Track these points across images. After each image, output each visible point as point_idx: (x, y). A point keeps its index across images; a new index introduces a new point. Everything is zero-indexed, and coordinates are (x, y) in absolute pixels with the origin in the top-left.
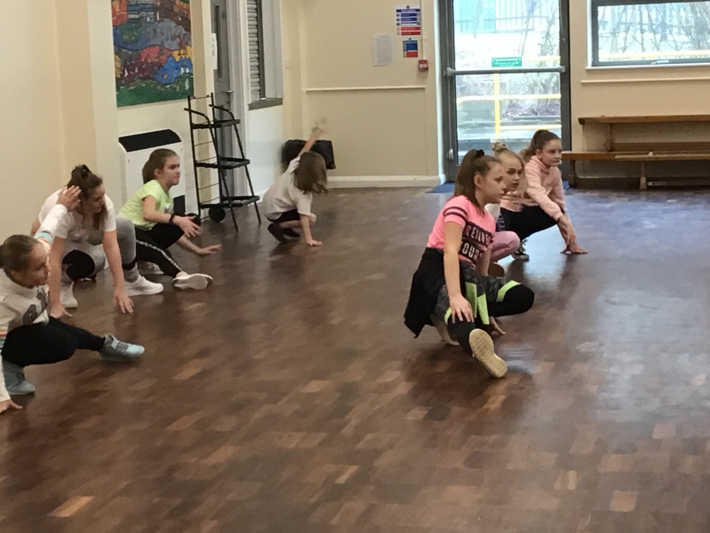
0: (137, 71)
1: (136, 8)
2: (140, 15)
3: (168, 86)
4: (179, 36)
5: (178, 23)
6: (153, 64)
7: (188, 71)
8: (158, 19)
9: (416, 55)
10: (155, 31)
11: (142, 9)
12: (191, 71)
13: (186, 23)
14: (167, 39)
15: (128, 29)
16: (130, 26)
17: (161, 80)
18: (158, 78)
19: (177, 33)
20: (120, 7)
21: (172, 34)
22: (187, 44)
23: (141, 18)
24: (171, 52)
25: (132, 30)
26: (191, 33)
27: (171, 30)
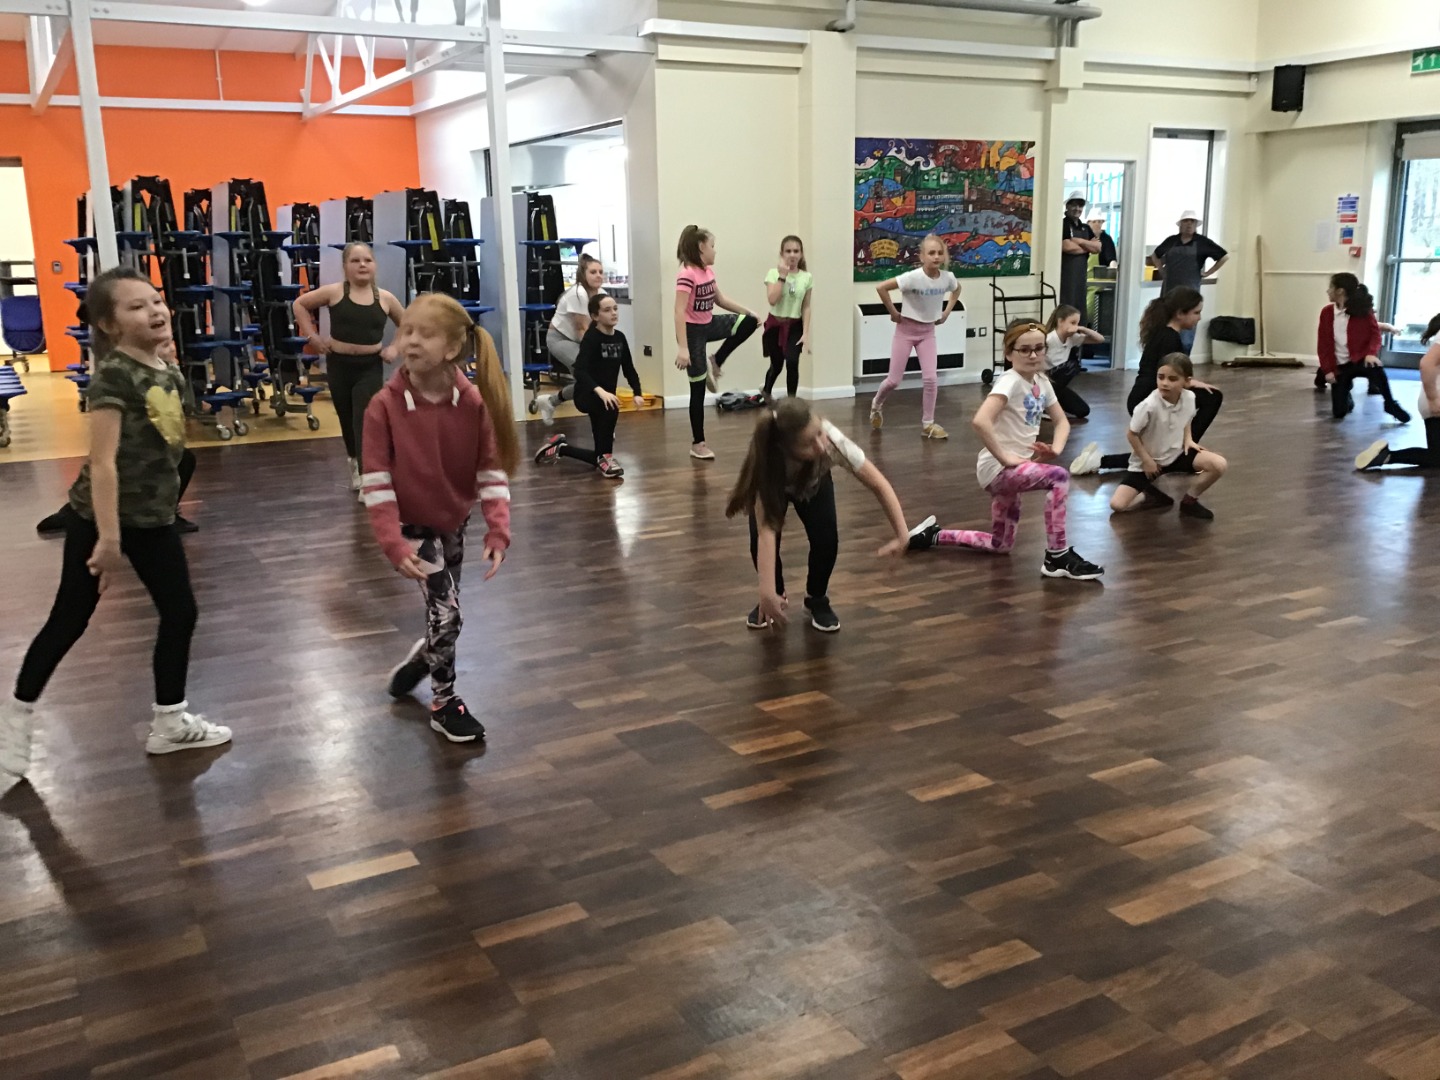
1: (933, 202)
2: (937, 208)
3: (981, 266)
4: (1008, 224)
5: (1010, 213)
7: (1020, 252)
8: (970, 209)
9: (1350, 242)
10: (963, 221)
11: (940, 204)
12: (1027, 253)
13: (1026, 214)
14: (986, 226)
15: (916, 220)
16: (919, 217)
17: (968, 260)
18: (962, 258)
19: (1005, 222)
20: (903, 202)
21: (995, 223)
22: (1022, 230)
23: (939, 210)
24: (990, 237)
25: (922, 220)
26: (1031, 222)
27: (993, 219)
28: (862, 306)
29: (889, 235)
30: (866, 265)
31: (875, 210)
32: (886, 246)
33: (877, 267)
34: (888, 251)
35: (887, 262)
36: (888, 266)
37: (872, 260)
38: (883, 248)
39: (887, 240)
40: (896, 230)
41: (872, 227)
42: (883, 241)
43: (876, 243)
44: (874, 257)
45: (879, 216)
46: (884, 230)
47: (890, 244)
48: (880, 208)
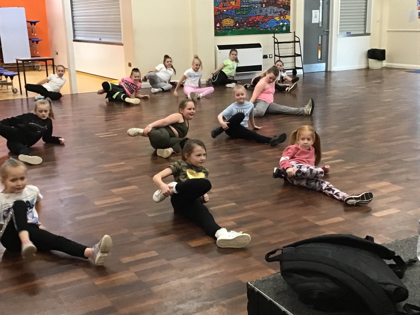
0: (245, 24)
1: (248, 3)
2: (250, 6)
3: (269, 29)
4: (280, 12)
5: (281, 7)
6: (258, 22)
7: (286, 23)
8: (264, 6)
10: (261, 11)
11: (251, 4)
12: (288, 24)
13: (287, 8)
14: (271, 13)
15: (241, 10)
16: (242, 9)
17: (263, 27)
18: (261, 26)
19: (279, 11)
20: (235, 3)
21: (275, 11)
22: (286, 14)
23: (251, 6)
24: (273, 18)
25: (243, 10)
26: (290, 11)
27: (273, 10)
28: (218, 46)
29: (230, 17)
30: (220, 29)
31: (223, 7)
32: (228, 21)
33: (225, 30)
34: (229, 24)
35: (229, 28)
36: (229, 30)
37: (223, 27)
38: (227, 22)
39: (229, 19)
40: (232, 15)
41: (222, 13)
42: (227, 19)
43: (224, 20)
44: (224, 26)
45: (225, 9)
46: (227, 15)
47: (230, 20)
48: (226, 6)
